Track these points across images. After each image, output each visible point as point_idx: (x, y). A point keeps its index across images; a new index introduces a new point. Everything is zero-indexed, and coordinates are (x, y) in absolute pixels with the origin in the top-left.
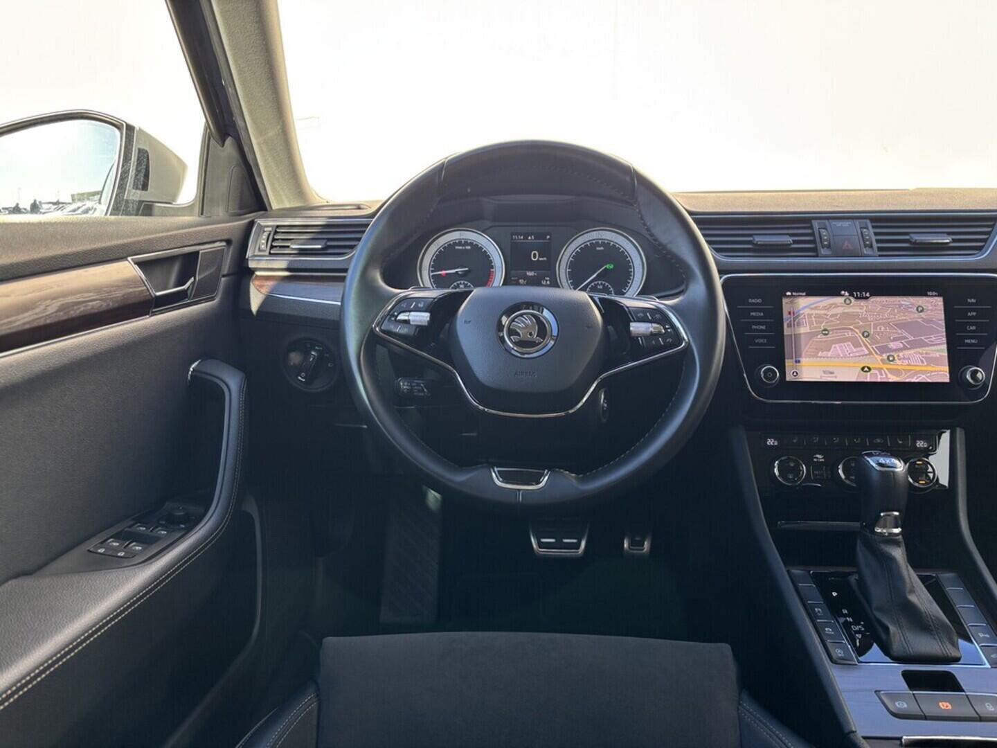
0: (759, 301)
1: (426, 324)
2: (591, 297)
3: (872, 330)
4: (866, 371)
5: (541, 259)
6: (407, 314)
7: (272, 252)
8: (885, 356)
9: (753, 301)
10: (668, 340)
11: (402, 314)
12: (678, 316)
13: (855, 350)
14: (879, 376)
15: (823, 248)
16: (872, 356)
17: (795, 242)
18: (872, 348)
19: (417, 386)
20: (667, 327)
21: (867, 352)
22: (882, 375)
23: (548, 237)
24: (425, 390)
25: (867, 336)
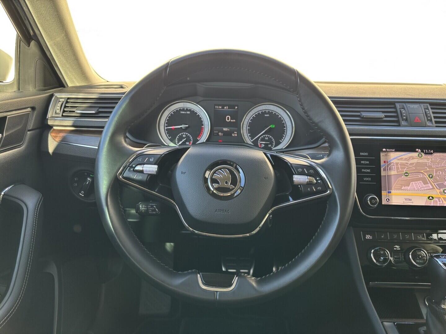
0: (366, 154)
1: (155, 173)
2: (265, 154)
3: (435, 174)
4: (431, 199)
5: (232, 121)
6: (142, 166)
7: (64, 115)
8: (442, 190)
9: (363, 154)
10: (318, 188)
11: (139, 166)
12: (325, 171)
13: (424, 186)
14: (438, 202)
15: (403, 121)
16: (434, 190)
17: (386, 116)
18: (435, 184)
19: (151, 207)
20: (318, 179)
21: (431, 187)
22: (440, 201)
23: (236, 108)
24: (157, 210)
25: (432, 178)
